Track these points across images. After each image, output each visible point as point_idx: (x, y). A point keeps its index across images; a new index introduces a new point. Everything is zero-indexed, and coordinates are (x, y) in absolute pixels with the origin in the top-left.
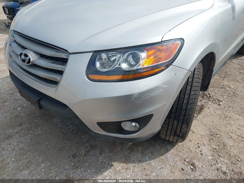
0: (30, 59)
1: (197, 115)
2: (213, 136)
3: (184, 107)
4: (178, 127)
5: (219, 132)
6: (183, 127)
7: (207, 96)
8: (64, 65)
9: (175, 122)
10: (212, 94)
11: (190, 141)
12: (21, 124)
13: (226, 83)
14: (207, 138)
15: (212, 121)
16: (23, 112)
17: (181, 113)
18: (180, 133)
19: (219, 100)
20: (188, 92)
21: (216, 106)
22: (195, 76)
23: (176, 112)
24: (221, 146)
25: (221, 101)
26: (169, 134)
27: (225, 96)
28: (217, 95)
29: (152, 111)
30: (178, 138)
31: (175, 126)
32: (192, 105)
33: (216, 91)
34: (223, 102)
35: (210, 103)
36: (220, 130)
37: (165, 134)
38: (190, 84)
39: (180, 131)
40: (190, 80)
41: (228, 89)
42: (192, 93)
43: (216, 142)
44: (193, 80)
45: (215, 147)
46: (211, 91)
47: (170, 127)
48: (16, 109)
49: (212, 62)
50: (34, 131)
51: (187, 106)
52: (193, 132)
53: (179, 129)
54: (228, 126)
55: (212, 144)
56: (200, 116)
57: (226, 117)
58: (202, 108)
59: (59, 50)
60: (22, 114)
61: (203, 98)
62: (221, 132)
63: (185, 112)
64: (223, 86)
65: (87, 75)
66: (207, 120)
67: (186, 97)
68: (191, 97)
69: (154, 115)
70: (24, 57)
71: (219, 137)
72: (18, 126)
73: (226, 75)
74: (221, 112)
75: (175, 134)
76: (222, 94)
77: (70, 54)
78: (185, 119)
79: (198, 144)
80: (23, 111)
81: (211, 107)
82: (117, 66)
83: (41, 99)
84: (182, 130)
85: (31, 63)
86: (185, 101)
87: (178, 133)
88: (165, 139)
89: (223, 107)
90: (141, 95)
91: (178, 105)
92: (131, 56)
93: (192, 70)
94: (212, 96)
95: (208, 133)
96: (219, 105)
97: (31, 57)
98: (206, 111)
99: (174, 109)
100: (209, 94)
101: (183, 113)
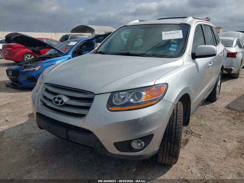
0: (63, 101)
1: (184, 146)
2: (198, 160)
3: (174, 131)
4: (171, 148)
5: (203, 157)
6: (175, 147)
7: (190, 132)
8: (90, 103)
9: (169, 144)
10: (193, 130)
11: (182, 164)
12: (38, 161)
13: (203, 122)
14: (194, 161)
15: (196, 149)
16: (38, 153)
17: (172, 136)
18: (173, 153)
19: (199, 135)
20: (175, 120)
21: (198, 139)
22: (178, 109)
23: (168, 136)
24: (206, 166)
25: (201, 135)
26: (165, 155)
27: (203, 131)
28: (197, 131)
29: (153, 131)
30: (172, 158)
31: (169, 147)
32: (179, 129)
33: (196, 128)
34: (203, 136)
35: (193, 137)
36: (203, 155)
37: (162, 156)
38: (175, 115)
39: (173, 151)
40: (175, 112)
41: (205, 126)
42: (178, 121)
43: (202, 164)
44: (177, 112)
45: (201, 167)
46: (192, 128)
47: (165, 149)
48: (31, 150)
49: (189, 102)
50: (50, 166)
51: (176, 130)
52: (183, 158)
53: (172, 150)
54: (209, 152)
55: (199, 166)
56: (186, 147)
57: (207, 146)
58: (187, 141)
59: (86, 93)
60: (37, 154)
61: (187, 133)
62: (205, 157)
63: (175, 135)
64: (201, 124)
65: (107, 107)
66: (193, 149)
67: (174, 123)
68: (178, 124)
69: (154, 135)
70: (57, 99)
71: (204, 161)
72: (36, 163)
73: (202, 117)
74: (202, 143)
75: (170, 155)
76: (201, 130)
77: (95, 94)
78: (176, 140)
79: (188, 166)
80: (37, 151)
81: (194, 140)
82: (127, 101)
83: (68, 130)
84: (175, 150)
85: (63, 103)
86: (174, 127)
87: (172, 153)
88: (162, 162)
89: (203, 139)
90: (145, 118)
91: (169, 130)
92: (135, 95)
93: (176, 104)
94: (193, 132)
95: (195, 158)
96: (200, 138)
97: (64, 100)
98: (190, 143)
99: (167, 133)
100: (191, 131)
101: (173, 136)
